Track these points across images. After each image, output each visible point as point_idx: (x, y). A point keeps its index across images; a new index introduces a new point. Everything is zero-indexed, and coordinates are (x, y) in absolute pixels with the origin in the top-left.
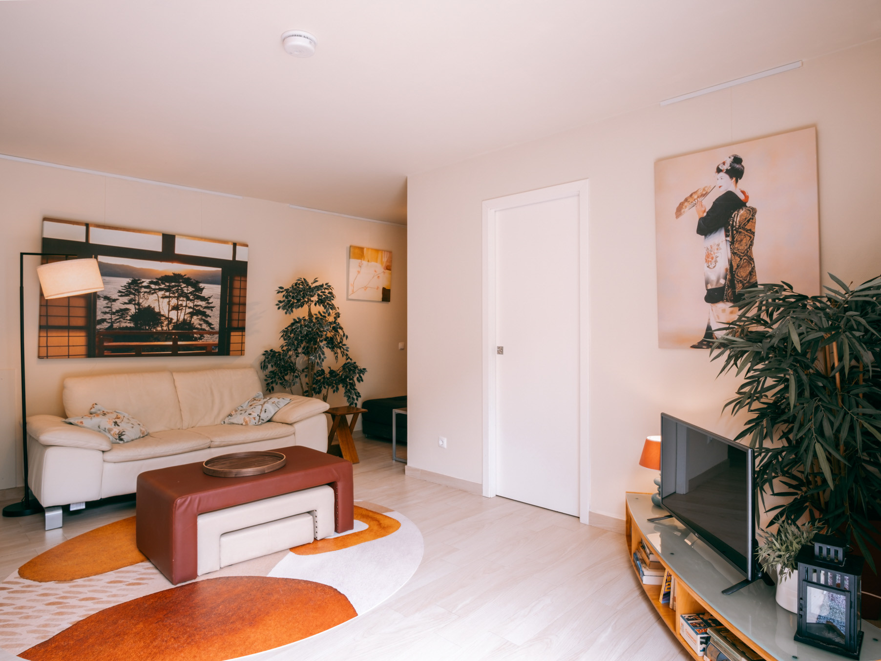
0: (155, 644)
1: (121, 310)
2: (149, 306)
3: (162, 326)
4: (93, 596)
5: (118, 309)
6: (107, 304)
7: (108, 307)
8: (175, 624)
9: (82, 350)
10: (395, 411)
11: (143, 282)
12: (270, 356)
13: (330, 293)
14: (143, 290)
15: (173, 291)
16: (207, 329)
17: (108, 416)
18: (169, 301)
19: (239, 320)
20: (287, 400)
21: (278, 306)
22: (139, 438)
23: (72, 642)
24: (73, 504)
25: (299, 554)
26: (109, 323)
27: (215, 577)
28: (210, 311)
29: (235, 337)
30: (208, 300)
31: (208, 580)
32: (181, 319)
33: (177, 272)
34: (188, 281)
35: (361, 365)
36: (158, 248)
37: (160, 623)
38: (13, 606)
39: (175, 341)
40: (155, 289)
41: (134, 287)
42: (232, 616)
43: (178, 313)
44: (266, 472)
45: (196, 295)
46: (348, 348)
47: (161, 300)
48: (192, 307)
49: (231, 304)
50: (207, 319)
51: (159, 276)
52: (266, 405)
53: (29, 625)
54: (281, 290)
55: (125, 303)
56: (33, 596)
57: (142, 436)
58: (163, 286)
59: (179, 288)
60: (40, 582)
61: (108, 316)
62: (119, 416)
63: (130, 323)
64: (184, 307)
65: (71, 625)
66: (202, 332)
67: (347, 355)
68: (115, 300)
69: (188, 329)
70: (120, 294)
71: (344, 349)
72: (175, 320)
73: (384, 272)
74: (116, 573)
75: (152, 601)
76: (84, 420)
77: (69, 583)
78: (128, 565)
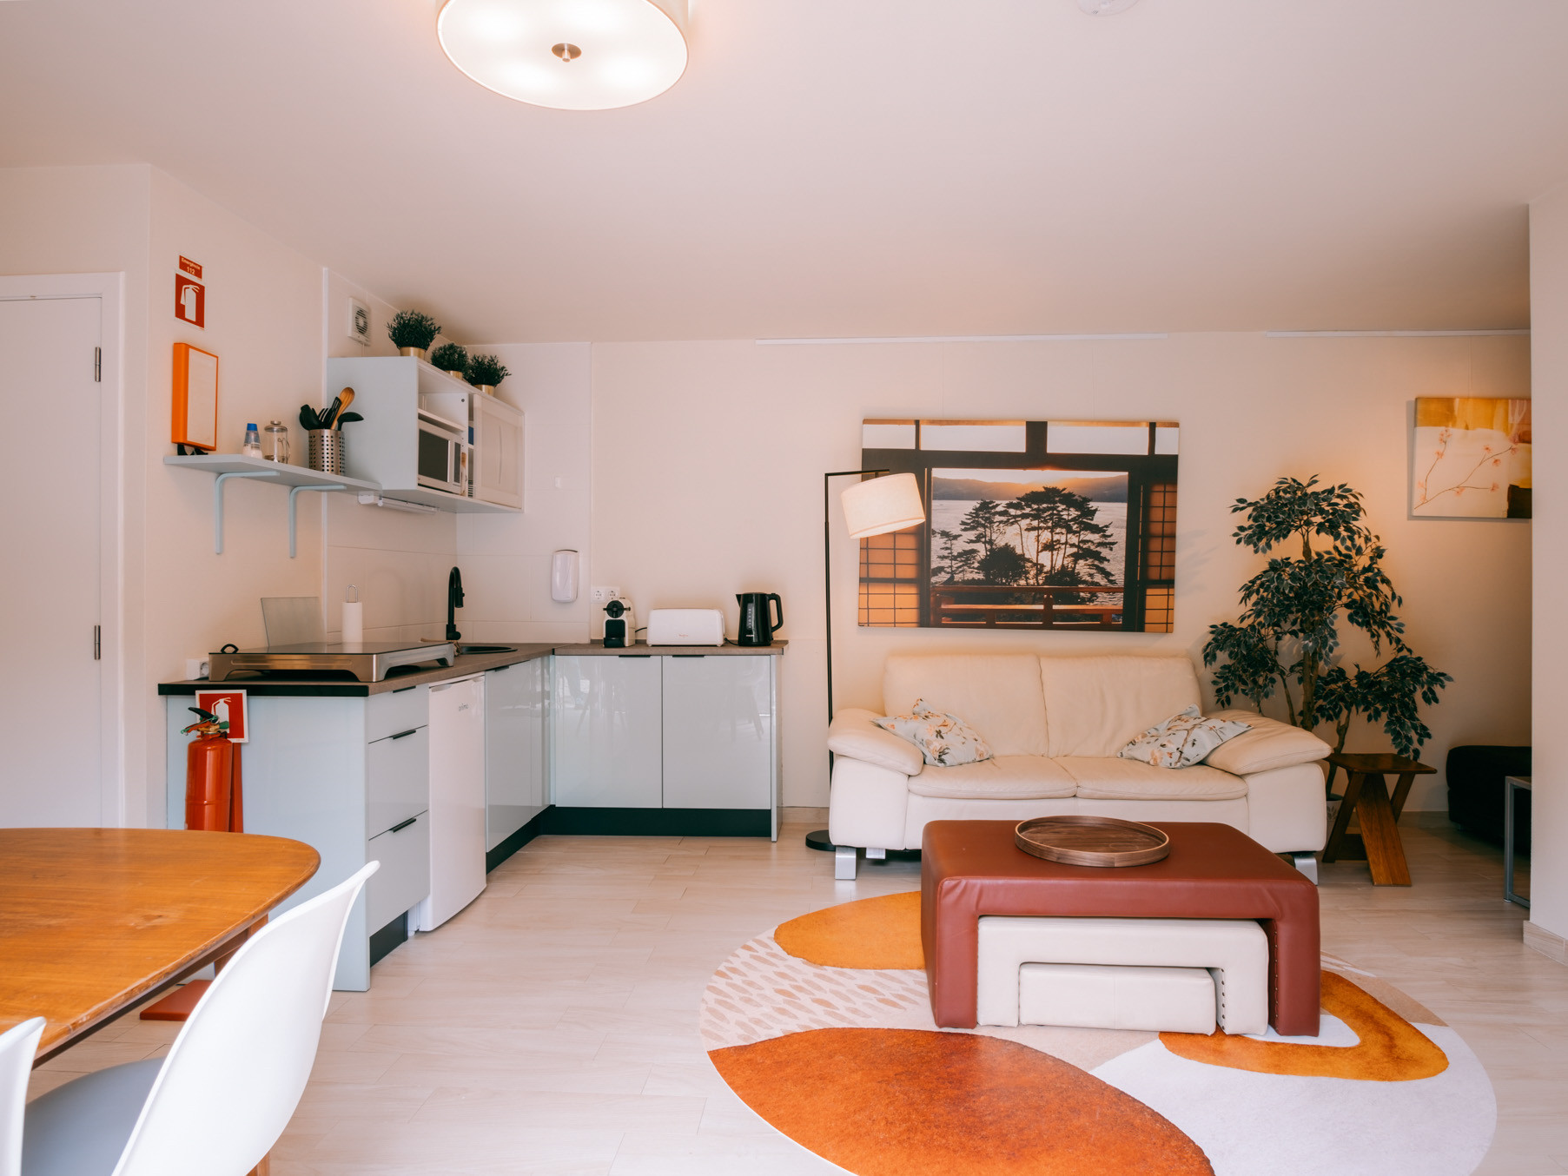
0: (858, 1117)
1: (966, 553)
2: (1006, 544)
3: (1027, 578)
4: (831, 1001)
5: (960, 551)
6: (945, 543)
7: (947, 548)
8: (902, 1096)
9: (912, 615)
10: (1511, 782)
11: (997, 505)
12: (1223, 636)
13: (1350, 505)
14: (998, 518)
15: (1044, 518)
16: (1103, 582)
17: (932, 720)
18: (1038, 536)
19: (1161, 566)
20: (1242, 727)
21: (1237, 538)
22: (974, 761)
23: (768, 1062)
24: (871, 848)
25: (1172, 1050)
26: (948, 573)
27: (1003, 1038)
28: (1108, 550)
29: (1154, 598)
30: (1105, 531)
31: (991, 1037)
32: (1058, 566)
33: (1050, 485)
34: (1069, 499)
35: (1435, 665)
36: (1020, 446)
37: (884, 1085)
38: (744, 978)
39: (1048, 604)
40: (1015, 517)
41: (984, 514)
42: (991, 1124)
43: (1052, 555)
44: (1116, 865)
45: (1082, 523)
46: (1402, 625)
47: (1025, 534)
48: (1077, 544)
49: (1148, 536)
50: (1102, 566)
51: (1022, 494)
52: (1196, 730)
53: (743, 1013)
54: (1241, 505)
55: (972, 541)
56: (770, 971)
57: (978, 759)
58: (1027, 510)
59: (1055, 512)
60: (788, 953)
61: (946, 563)
62: (949, 722)
63: (979, 573)
64: (1063, 544)
65: (782, 1035)
66: (1094, 589)
67: (1398, 641)
68: (956, 537)
69: (1070, 584)
70: (963, 527)
71: (1392, 627)
72: (1047, 568)
73: (1513, 449)
74: (877, 974)
75: (895, 1040)
76: (896, 724)
77: (816, 968)
78: (898, 968)
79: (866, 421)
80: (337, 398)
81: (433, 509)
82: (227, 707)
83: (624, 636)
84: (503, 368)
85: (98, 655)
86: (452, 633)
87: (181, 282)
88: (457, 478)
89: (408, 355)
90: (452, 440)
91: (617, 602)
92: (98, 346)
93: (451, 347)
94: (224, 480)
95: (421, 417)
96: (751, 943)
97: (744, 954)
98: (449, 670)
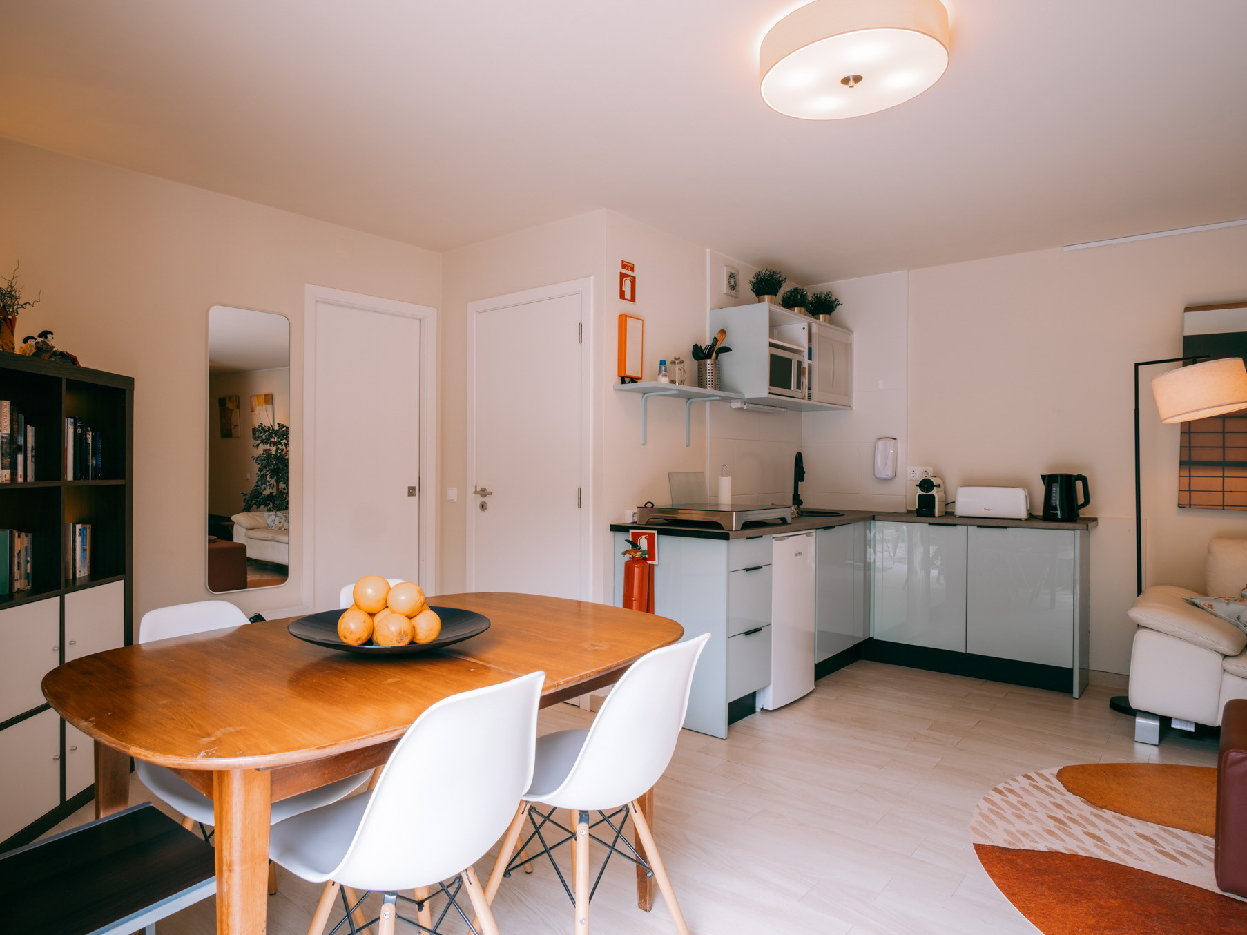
4: (1103, 838)
23: (1028, 866)
24: (1176, 719)
37: (1143, 918)
38: (1019, 799)
53: (1013, 824)
56: (1046, 800)
60: (1068, 791)
65: (1046, 850)
74: (1160, 829)
75: (1166, 887)
76: (1214, 604)
77: (1095, 808)
78: (1188, 831)
79: (1188, 309)
80: (715, 338)
81: (783, 410)
82: (646, 541)
83: (934, 507)
84: (836, 300)
85: (580, 506)
86: (797, 500)
87: (623, 276)
88: (799, 386)
89: (764, 301)
90: (795, 359)
91: (928, 480)
92: (580, 322)
93: (796, 289)
94: (646, 398)
95: (772, 345)
96: (1032, 774)
97: (1025, 782)
98: (788, 526)
